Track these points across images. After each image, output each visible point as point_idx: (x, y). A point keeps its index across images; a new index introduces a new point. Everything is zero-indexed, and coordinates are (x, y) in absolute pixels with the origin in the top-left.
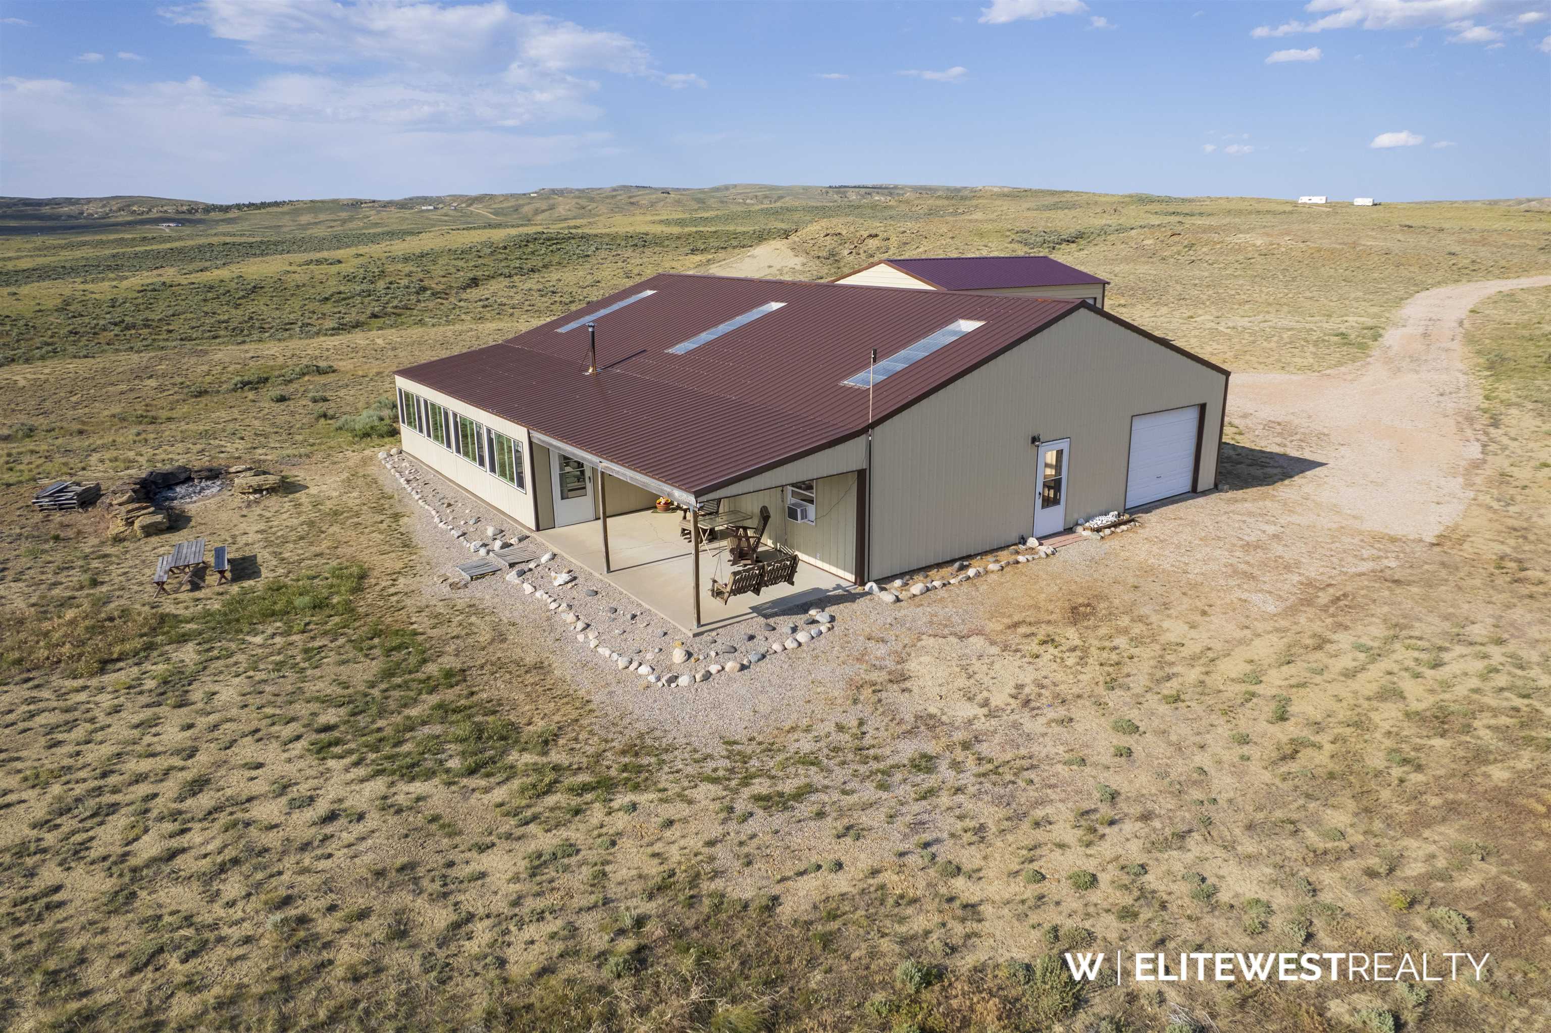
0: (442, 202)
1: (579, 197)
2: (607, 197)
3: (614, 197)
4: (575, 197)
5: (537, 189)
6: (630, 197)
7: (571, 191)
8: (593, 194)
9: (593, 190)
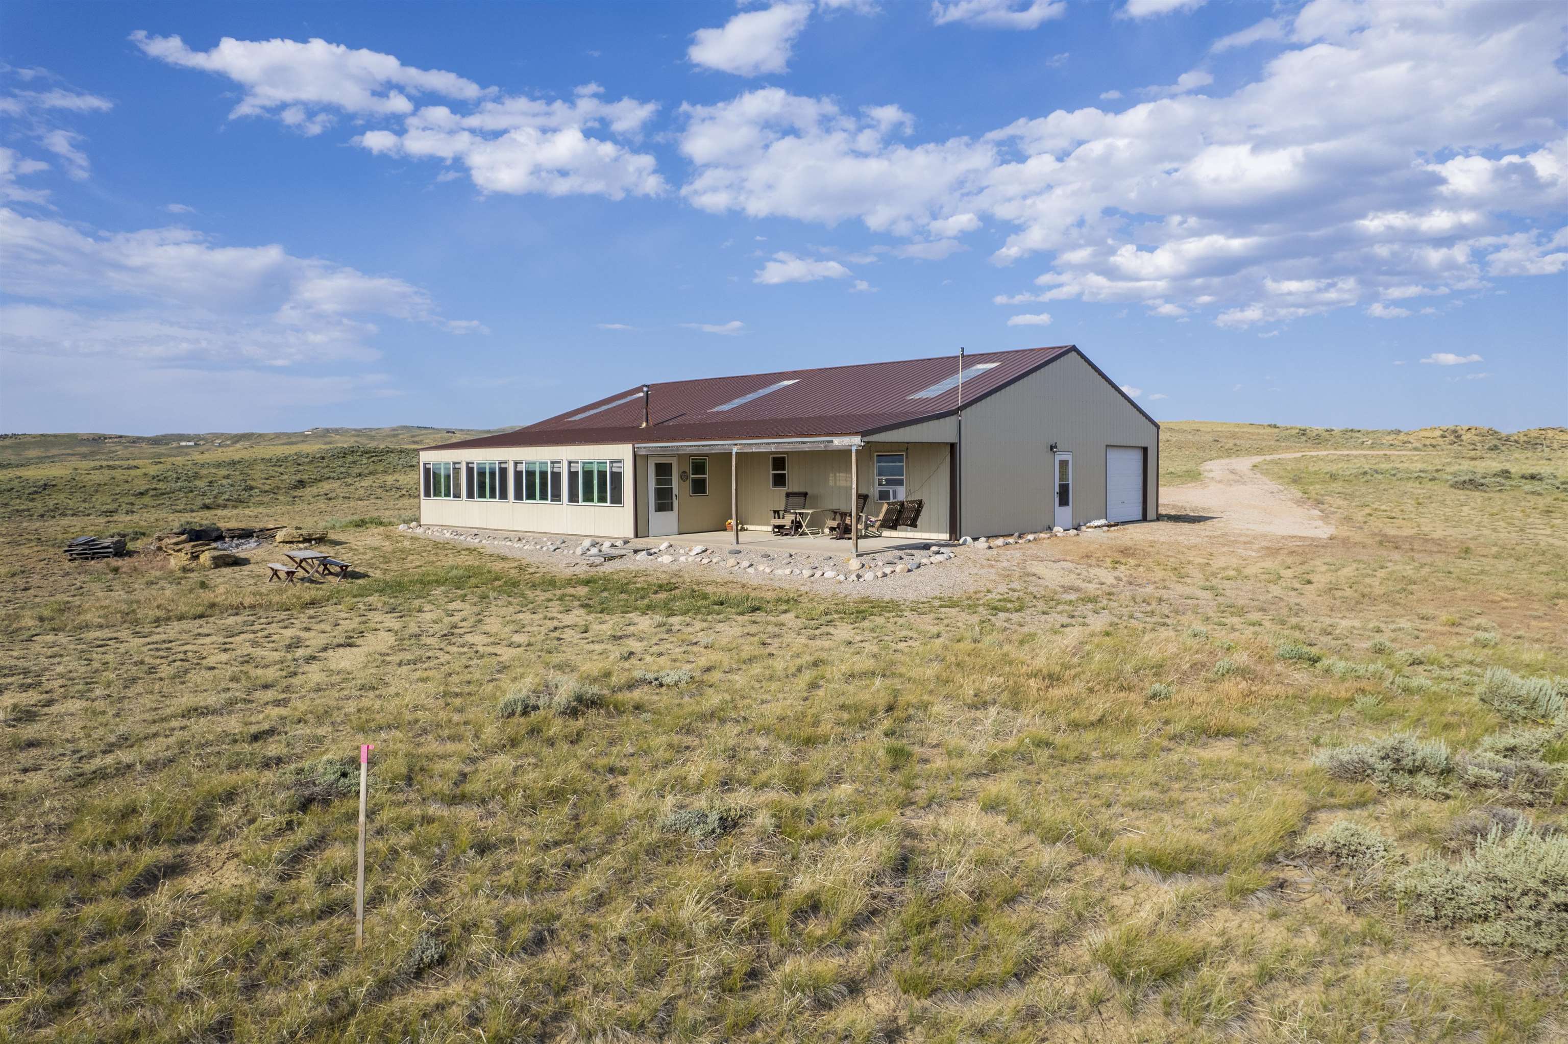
0: (203, 439)
1: (358, 436)
2: (388, 436)
3: (395, 436)
4: (354, 436)
5: (310, 428)
6: (413, 436)
7: (347, 431)
8: (373, 433)
9: (371, 430)
